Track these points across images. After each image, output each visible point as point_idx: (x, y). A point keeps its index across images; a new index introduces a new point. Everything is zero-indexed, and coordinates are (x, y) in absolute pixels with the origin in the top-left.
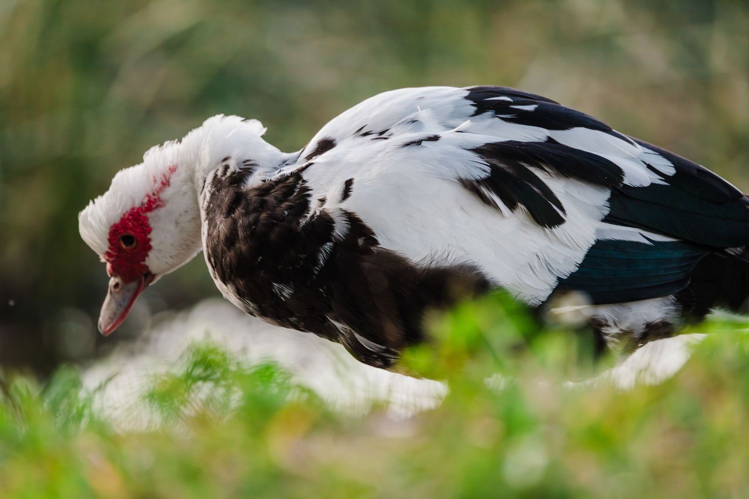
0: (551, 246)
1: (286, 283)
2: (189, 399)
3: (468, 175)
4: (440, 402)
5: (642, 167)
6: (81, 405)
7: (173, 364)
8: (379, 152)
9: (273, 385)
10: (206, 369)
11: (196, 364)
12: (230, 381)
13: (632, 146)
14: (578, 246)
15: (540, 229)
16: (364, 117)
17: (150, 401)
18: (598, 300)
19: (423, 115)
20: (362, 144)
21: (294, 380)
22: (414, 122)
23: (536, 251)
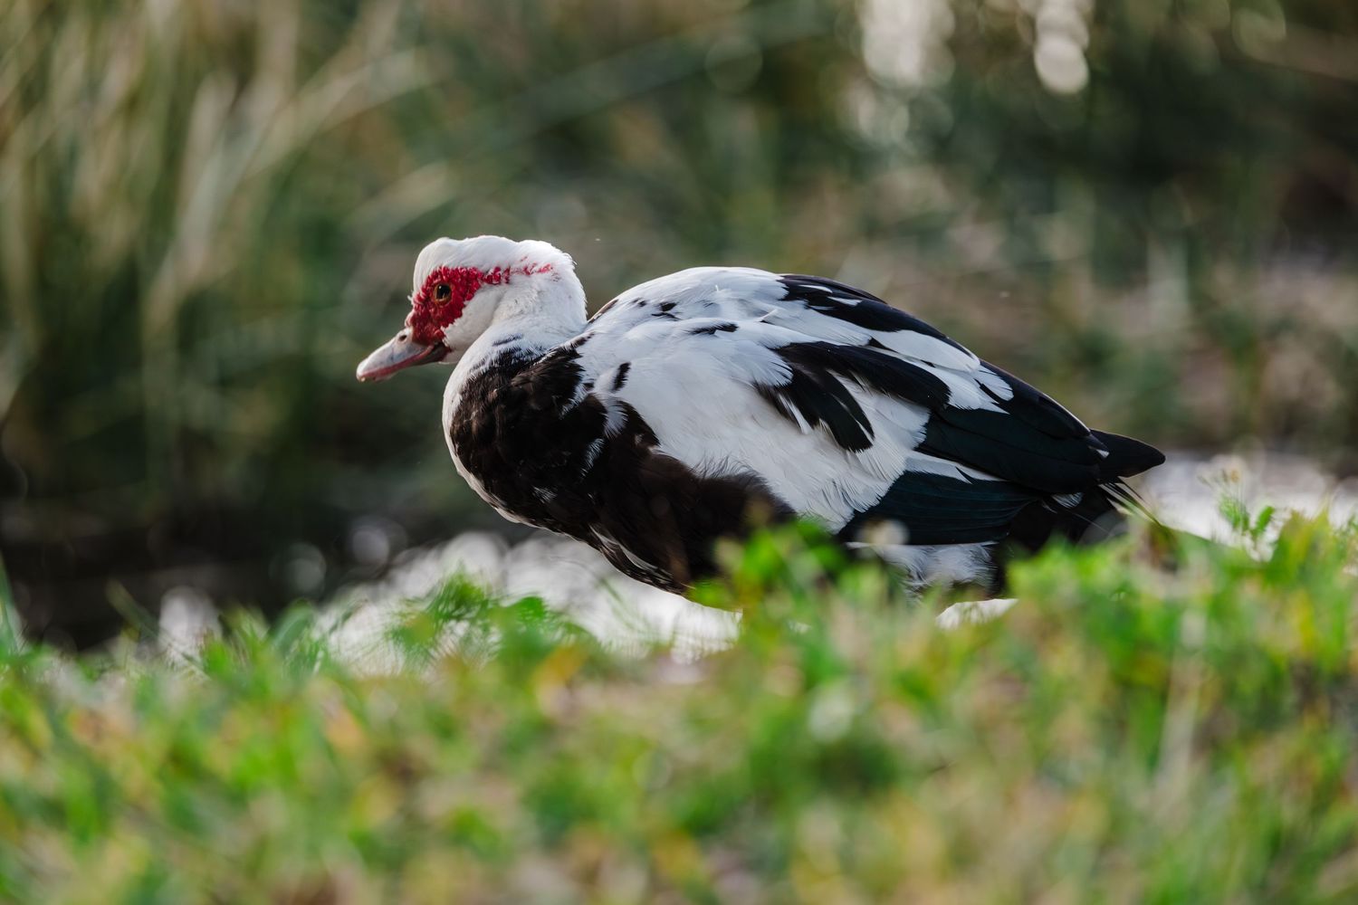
0: (852, 473)
1: (549, 487)
2: (440, 641)
3: (764, 379)
5: (974, 387)
6: (314, 644)
10: (458, 606)
12: (488, 620)
13: (968, 357)
14: (883, 476)
15: (841, 452)
17: (395, 640)
19: (720, 295)
22: (709, 304)
23: (831, 476)
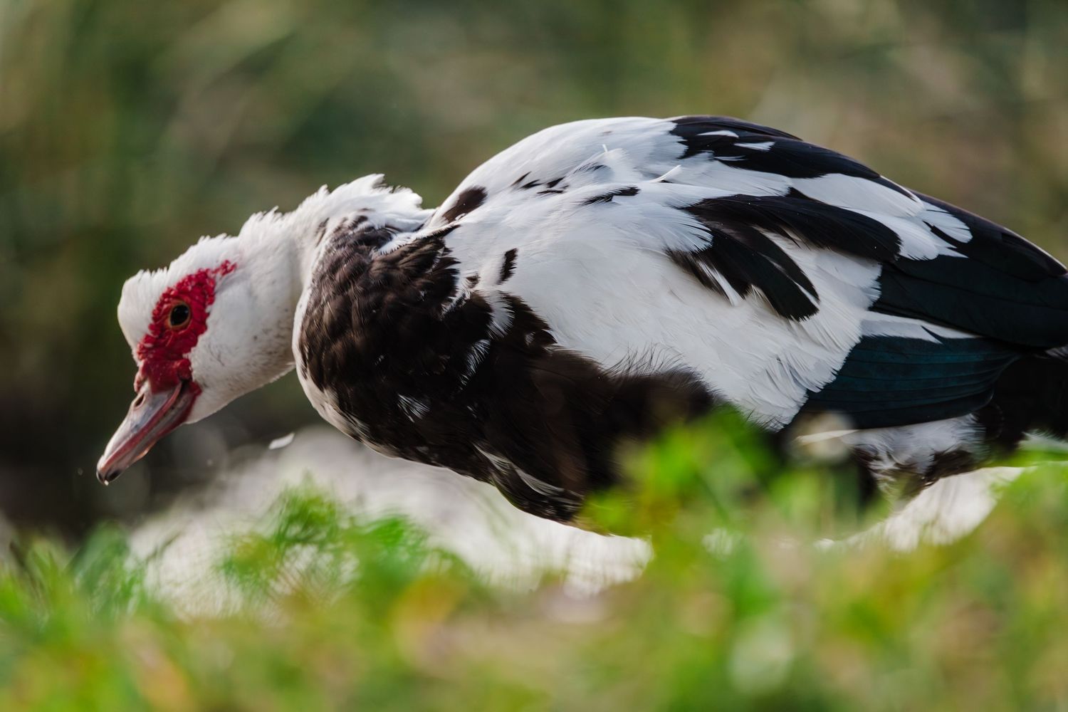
0: (797, 344)
1: (418, 397)
2: (282, 570)
3: (679, 244)
4: (640, 572)
5: (923, 230)
6: (128, 579)
7: (260, 521)
8: (552, 211)
9: (402, 549)
10: (305, 527)
11: (291, 520)
12: (341, 544)
13: (909, 199)
14: (837, 346)
15: (783, 322)
16: (527, 162)
17: (227, 573)
18: (862, 422)
19: (611, 157)
20: (525, 199)
21: (432, 542)
22: (598, 167)
23: (776, 353)
